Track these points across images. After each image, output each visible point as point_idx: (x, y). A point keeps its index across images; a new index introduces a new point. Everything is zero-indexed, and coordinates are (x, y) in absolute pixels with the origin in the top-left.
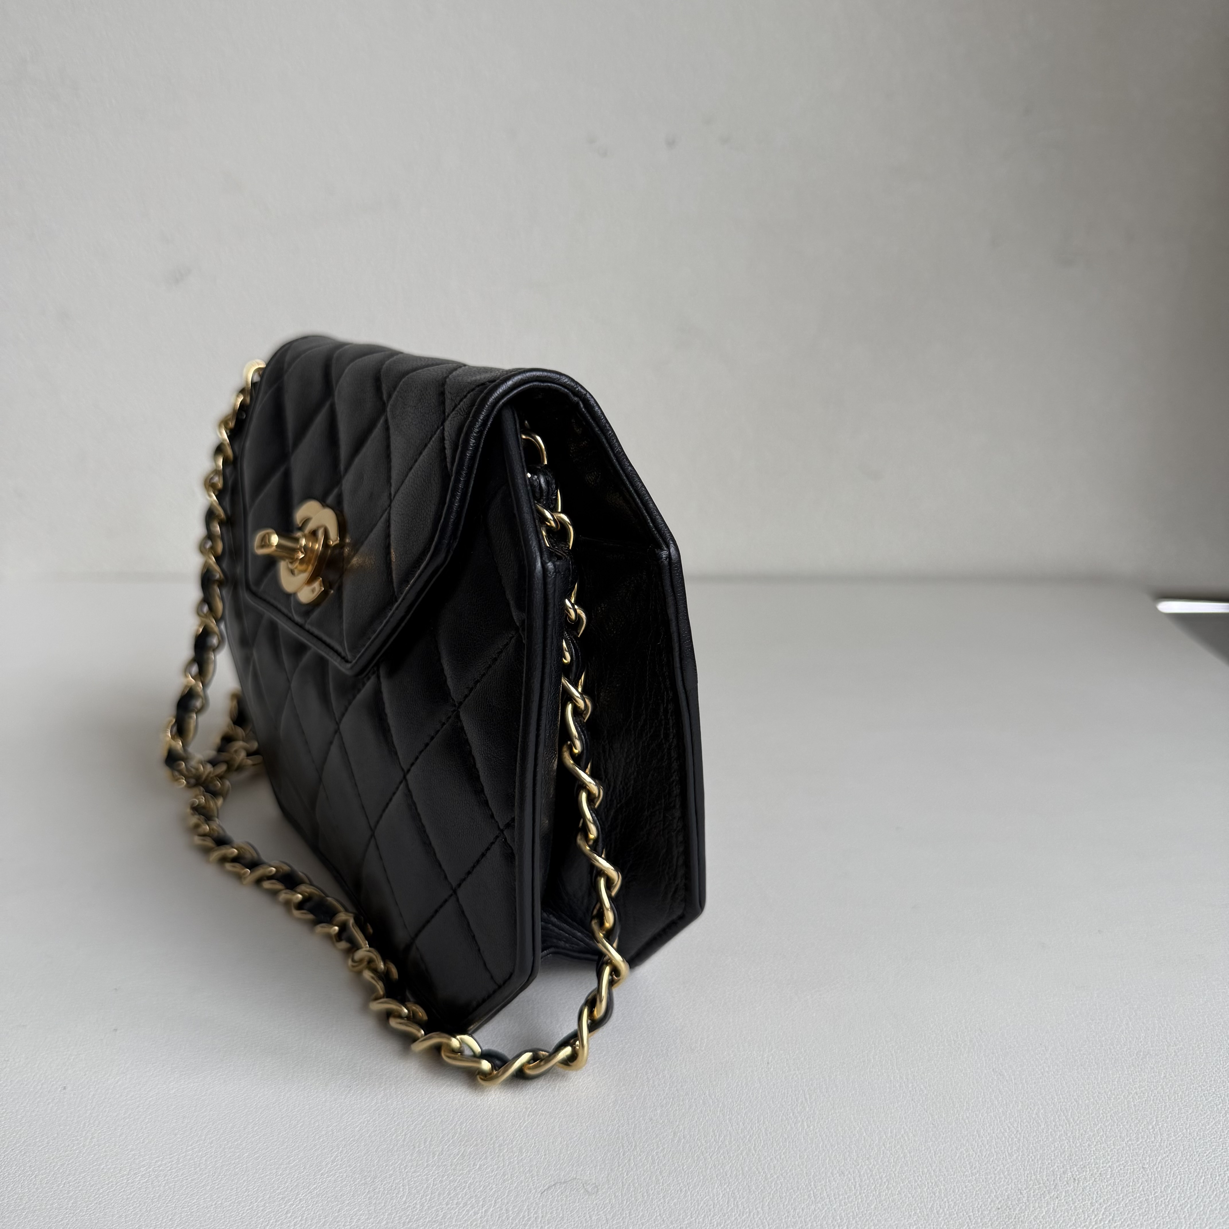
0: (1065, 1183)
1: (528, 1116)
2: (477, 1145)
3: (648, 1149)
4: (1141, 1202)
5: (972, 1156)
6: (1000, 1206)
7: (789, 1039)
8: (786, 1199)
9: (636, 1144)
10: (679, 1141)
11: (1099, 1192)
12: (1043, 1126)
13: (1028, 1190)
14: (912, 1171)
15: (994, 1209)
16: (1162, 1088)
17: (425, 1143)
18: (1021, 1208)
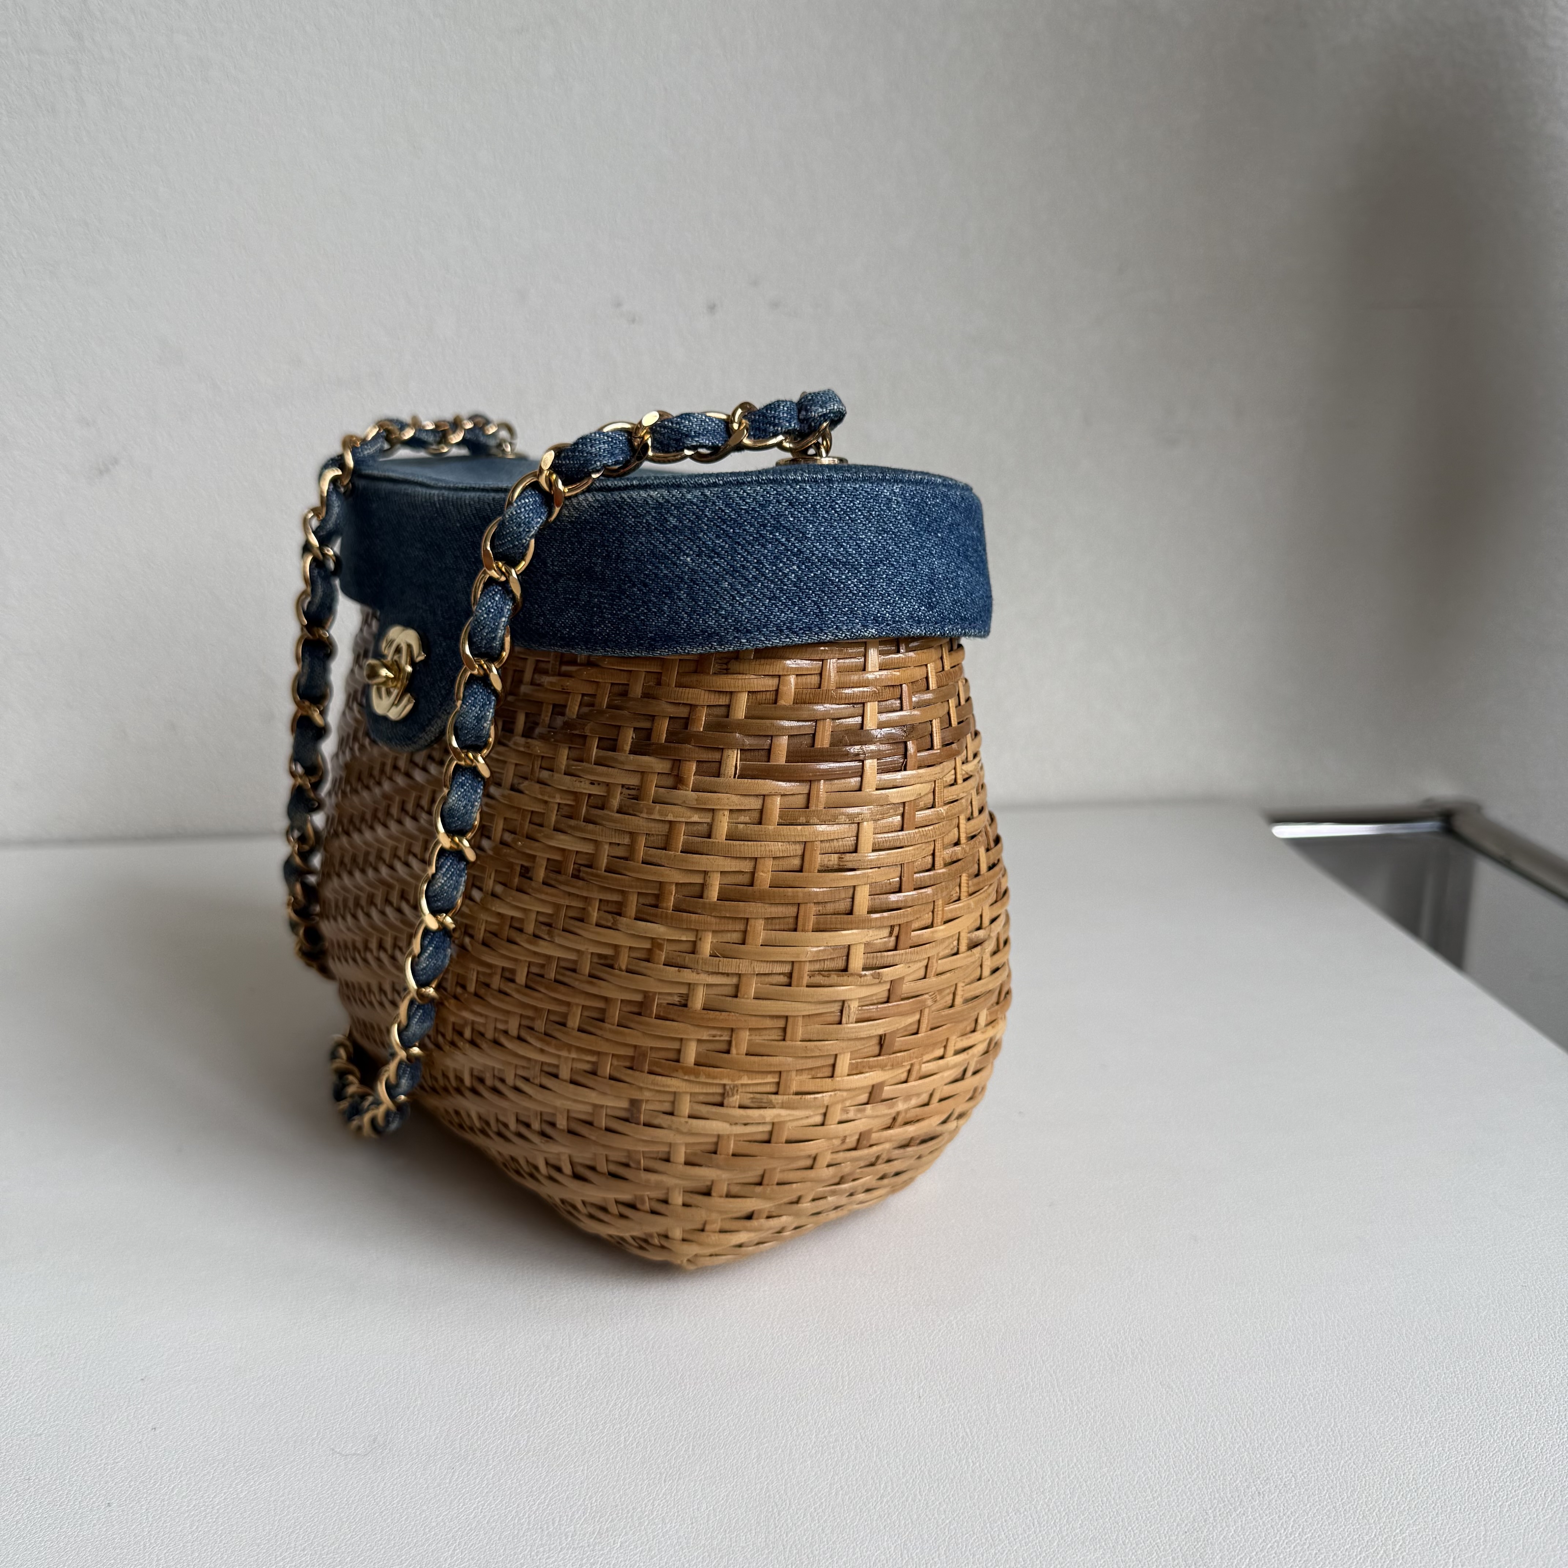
0: (1250, 1498)
1: (665, 1481)
2: (612, 1520)
3: (804, 1505)
4: (1329, 1510)
5: (1151, 1479)
6: (1186, 1530)
7: (938, 1367)
8: (962, 1545)
9: (790, 1501)
10: (836, 1494)
11: (1286, 1505)
12: (1220, 1440)
13: (1213, 1509)
14: (1091, 1502)
15: (1181, 1533)
16: (1337, 1386)
17: (553, 1524)
18: (1209, 1529)
